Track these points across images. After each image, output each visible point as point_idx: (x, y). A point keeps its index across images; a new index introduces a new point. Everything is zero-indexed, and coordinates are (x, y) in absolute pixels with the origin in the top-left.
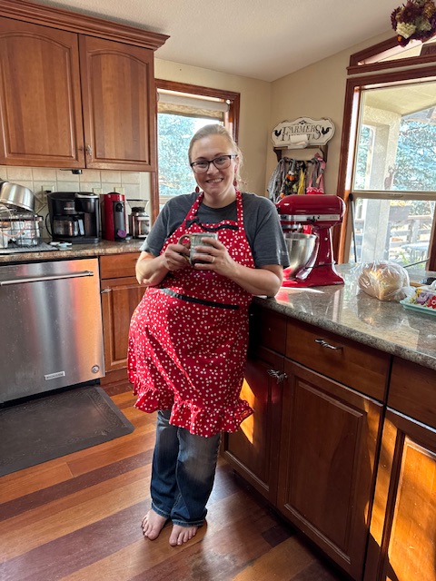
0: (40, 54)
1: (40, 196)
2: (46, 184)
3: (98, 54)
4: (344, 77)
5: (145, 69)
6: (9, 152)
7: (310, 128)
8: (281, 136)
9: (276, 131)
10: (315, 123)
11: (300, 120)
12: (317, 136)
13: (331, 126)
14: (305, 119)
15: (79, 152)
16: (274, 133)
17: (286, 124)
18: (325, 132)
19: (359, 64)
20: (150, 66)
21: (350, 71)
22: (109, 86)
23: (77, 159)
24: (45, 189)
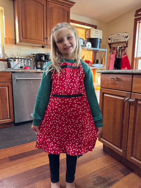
0: (34, 6)
1: (31, 56)
2: (33, 52)
3: (52, 8)
4: (134, 18)
5: (67, 14)
6: (22, 37)
7: (121, 36)
8: (111, 40)
9: (109, 38)
10: (123, 34)
11: (117, 34)
12: (124, 39)
13: (128, 35)
14: (119, 33)
15: (45, 39)
16: (108, 39)
17: (112, 36)
18: (126, 37)
19: (139, 13)
20: (69, 13)
21: (136, 16)
22: (55, 18)
23: (44, 41)
24: (33, 53)
